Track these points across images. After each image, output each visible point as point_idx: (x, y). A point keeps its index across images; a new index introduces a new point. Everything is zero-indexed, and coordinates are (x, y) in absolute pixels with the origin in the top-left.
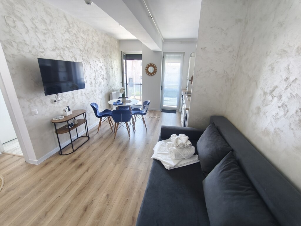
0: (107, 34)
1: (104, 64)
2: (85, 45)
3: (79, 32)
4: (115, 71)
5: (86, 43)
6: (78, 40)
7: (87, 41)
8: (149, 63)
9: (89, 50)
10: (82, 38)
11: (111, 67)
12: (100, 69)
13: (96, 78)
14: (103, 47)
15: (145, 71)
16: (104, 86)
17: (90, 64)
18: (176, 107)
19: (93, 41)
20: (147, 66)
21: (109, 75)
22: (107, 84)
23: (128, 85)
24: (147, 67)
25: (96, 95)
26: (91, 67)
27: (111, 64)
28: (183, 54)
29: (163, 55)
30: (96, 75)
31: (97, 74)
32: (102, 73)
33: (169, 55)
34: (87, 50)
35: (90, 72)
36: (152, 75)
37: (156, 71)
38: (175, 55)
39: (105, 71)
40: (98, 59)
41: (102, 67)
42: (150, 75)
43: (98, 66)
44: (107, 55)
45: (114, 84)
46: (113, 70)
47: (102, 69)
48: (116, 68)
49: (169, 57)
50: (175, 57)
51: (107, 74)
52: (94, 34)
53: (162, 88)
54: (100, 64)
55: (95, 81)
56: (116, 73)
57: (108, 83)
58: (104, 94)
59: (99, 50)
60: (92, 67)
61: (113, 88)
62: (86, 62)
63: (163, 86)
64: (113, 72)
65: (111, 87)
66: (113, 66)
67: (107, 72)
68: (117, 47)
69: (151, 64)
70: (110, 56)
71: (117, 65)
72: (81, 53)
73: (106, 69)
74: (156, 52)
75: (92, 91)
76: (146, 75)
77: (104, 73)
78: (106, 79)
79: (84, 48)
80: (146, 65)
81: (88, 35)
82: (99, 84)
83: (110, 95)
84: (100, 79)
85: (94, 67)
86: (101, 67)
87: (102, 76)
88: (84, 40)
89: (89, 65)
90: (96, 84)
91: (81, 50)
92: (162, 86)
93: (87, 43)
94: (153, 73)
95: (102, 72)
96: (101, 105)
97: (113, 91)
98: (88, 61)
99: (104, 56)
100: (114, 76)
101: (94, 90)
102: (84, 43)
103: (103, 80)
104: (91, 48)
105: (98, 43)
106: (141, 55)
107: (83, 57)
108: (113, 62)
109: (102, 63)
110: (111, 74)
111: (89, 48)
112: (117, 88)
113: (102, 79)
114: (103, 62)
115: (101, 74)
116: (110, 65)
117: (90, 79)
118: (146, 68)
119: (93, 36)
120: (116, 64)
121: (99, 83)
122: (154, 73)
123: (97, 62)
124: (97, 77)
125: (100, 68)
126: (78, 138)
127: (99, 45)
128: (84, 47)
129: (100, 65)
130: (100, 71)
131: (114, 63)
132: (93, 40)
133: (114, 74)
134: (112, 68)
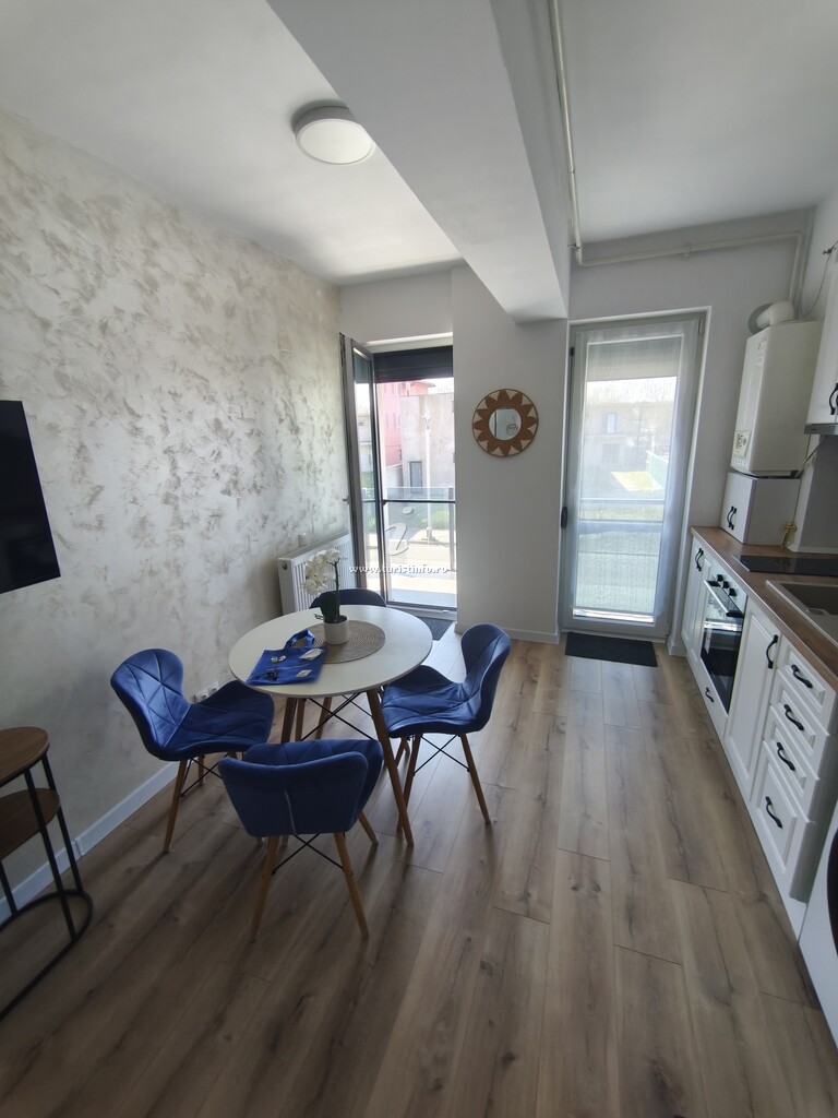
0: (255, 245)
1: (237, 409)
2: (88, 294)
3: (26, 203)
4: (316, 445)
5: (91, 279)
6: (19, 257)
7: (98, 266)
8: (491, 388)
9: (116, 326)
10: (57, 246)
11: (287, 422)
12: (212, 437)
13: (178, 493)
14: (230, 312)
15: (470, 434)
16: (239, 528)
17: (132, 412)
18: (651, 620)
19: (155, 272)
20: (484, 406)
21: (279, 467)
22: (266, 518)
23: (386, 507)
24: (479, 412)
25: (183, 587)
26: (136, 431)
27: (289, 405)
28: (694, 323)
29: (573, 336)
30: (181, 474)
31: (184, 466)
32: (228, 457)
33: (605, 338)
34: (104, 327)
35: (132, 462)
36: (513, 450)
37: (532, 429)
38: (641, 334)
39: (249, 447)
40: (198, 381)
41: (227, 426)
42: (498, 451)
43: (198, 422)
44: (262, 360)
45: (309, 510)
46: (303, 437)
47: (228, 437)
48: (317, 425)
49: (608, 351)
50: (643, 346)
51: (263, 461)
52: (157, 235)
53: (566, 517)
54: (213, 407)
55: (176, 508)
56: (319, 453)
57: (273, 509)
58: (239, 572)
59: (198, 328)
60: (150, 426)
61: (303, 531)
62: (93, 400)
63: (574, 509)
64: (304, 448)
65: (290, 526)
66: (301, 416)
67: (261, 450)
68: (321, 317)
69: (503, 393)
70: (279, 365)
71: (323, 412)
72: (51, 345)
73: (256, 433)
74: (533, 326)
75: (152, 573)
76: (476, 451)
77: (239, 457)
78: (256, 489)
79: (77, 311)
80: (476, 400)
81: (110, 231)
82: (203, 524)
83: (281, 570)
84: (213, 494)
85: (166, 429)
86: (218, 424)
87: (226, 477)
88: (73, 260)
89: (125, 420)
90: (183, 525)
91: (45, 324)
92: (565, 509)
93: (98, 278)
94: (516, 442)
95: (226, 452)
96: (218, 642)
97: (303, 546)
98: (111, 395)
99: (241, 365)
100: (308, 469)
101: (167, 565)
102: (69, 279)
103: (231, 501)
104: (137, 316)
105: (191, 287)
106: (449, 349)
107: (69, 370)
108: (297, 399)
109: (225, 405)
110: (288, 461)
111: (119, 311)
112: (326, 526)
113: (227, 492)
114: (231, 400)
115: (217, 466)
116: (279, 414)
117: (134, 501)
118: (478, 418)
119: (155, 244)
120: (318, 405)
121: (204, 515)
122: (524, 443)
123: (190, 399)
124: (187, 487)
125: (207, 432)
126: (16, 914)
127: (206, 303)
128: (72, 307)
129: (206, 413)
130: (210, 448)
131: (305, 401)
132: (154, 265)
133: (307, 459)
134: (295, 430)
